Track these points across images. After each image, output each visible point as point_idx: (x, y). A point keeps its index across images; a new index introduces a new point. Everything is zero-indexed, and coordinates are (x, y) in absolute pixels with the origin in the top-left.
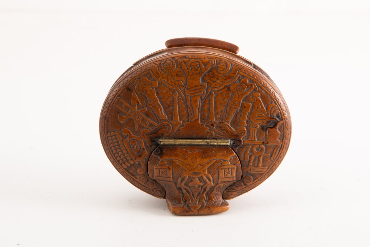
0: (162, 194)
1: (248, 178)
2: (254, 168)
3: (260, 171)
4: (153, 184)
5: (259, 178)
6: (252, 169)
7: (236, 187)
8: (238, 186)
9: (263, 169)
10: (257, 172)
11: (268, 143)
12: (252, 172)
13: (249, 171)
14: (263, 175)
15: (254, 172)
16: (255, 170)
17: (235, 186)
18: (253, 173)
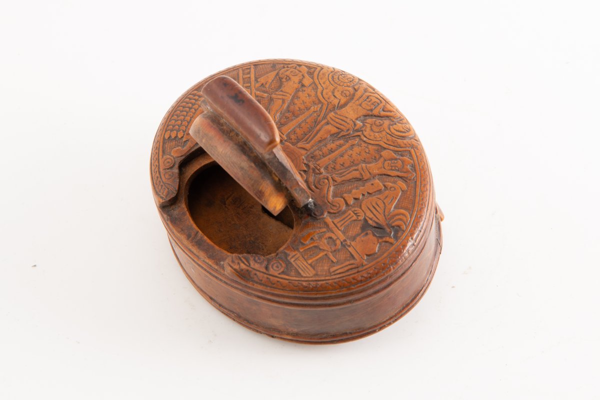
0: (166, 196)
1: (279, 263)
2: (301, 258)
3: (302, 270)
4: (172, 176)
5: (291, 276)
6: (297, 256)
7: (254, 260)
8: (259, 261)
9: (308, 270)
10: (297, 268)
11: (349, 246)
12: (292, 261)
13: (290, 257)
14: (300, 279)
15: (296, 264)
16: (298, 262)
17: (255, 258)
18: (294, 263)
